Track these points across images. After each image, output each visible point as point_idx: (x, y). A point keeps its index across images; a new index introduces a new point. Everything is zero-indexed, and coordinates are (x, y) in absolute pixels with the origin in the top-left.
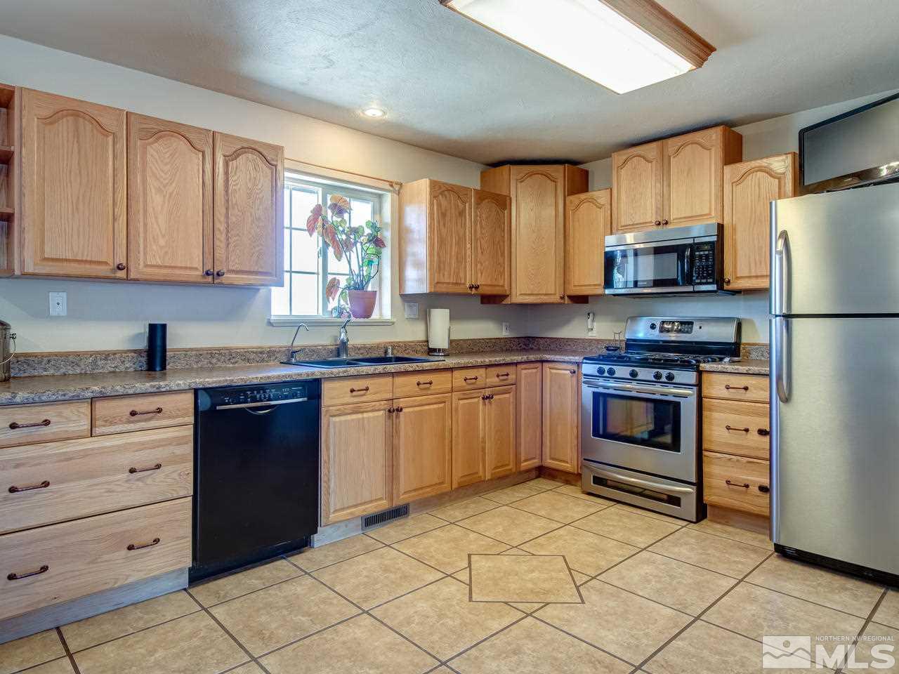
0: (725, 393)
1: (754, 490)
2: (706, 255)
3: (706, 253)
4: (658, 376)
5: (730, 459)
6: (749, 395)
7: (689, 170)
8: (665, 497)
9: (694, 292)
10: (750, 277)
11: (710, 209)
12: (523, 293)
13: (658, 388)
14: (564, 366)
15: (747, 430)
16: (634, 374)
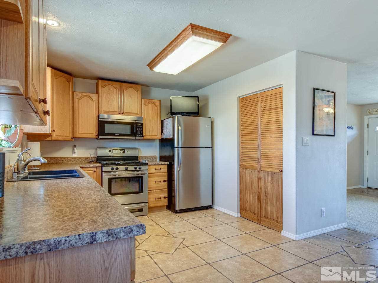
0: (155, 171)
1: (162, 198)
2: (140, 127)
3: (140, 126)
4: (136, 168)
5: (156, 192)
6: (161, 171)
7: (131, 96)
8: (137, 210)
9: (135, 139)
10: (150, 135)
11: (138, 111)
12: (57, 135)
13: (136, 173)
14: (90, 169)
15: (160, 182)
16: (127, 169)
